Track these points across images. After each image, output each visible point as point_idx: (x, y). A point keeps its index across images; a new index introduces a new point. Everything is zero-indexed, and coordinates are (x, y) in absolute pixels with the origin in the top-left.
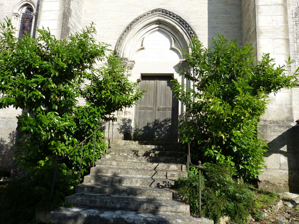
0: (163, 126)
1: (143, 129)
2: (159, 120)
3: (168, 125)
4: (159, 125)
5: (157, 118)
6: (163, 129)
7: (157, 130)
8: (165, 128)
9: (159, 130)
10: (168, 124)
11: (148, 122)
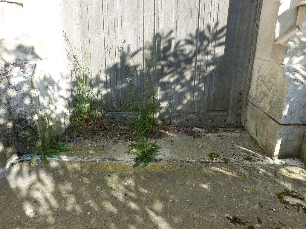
1: (103, 77)
3: (210, 57)
4: (172, 59)
6: (188, 75)
7: (166, 79)
9: (172, 80)
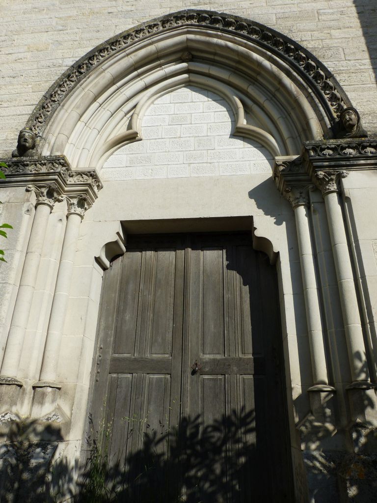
0: (217, 450)
2: (200, 420)
5: (188, 411)
8: (228, 459)
10: (238, 441)
11: (150, 433)
